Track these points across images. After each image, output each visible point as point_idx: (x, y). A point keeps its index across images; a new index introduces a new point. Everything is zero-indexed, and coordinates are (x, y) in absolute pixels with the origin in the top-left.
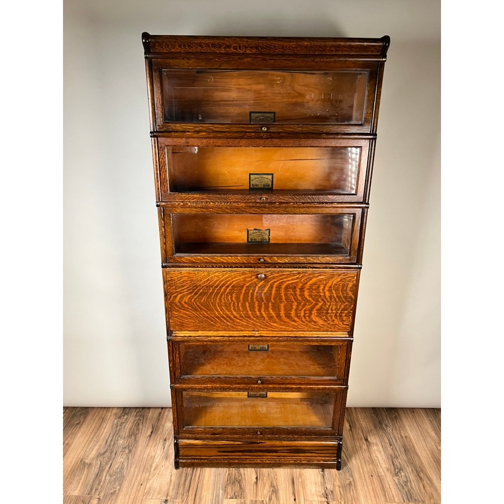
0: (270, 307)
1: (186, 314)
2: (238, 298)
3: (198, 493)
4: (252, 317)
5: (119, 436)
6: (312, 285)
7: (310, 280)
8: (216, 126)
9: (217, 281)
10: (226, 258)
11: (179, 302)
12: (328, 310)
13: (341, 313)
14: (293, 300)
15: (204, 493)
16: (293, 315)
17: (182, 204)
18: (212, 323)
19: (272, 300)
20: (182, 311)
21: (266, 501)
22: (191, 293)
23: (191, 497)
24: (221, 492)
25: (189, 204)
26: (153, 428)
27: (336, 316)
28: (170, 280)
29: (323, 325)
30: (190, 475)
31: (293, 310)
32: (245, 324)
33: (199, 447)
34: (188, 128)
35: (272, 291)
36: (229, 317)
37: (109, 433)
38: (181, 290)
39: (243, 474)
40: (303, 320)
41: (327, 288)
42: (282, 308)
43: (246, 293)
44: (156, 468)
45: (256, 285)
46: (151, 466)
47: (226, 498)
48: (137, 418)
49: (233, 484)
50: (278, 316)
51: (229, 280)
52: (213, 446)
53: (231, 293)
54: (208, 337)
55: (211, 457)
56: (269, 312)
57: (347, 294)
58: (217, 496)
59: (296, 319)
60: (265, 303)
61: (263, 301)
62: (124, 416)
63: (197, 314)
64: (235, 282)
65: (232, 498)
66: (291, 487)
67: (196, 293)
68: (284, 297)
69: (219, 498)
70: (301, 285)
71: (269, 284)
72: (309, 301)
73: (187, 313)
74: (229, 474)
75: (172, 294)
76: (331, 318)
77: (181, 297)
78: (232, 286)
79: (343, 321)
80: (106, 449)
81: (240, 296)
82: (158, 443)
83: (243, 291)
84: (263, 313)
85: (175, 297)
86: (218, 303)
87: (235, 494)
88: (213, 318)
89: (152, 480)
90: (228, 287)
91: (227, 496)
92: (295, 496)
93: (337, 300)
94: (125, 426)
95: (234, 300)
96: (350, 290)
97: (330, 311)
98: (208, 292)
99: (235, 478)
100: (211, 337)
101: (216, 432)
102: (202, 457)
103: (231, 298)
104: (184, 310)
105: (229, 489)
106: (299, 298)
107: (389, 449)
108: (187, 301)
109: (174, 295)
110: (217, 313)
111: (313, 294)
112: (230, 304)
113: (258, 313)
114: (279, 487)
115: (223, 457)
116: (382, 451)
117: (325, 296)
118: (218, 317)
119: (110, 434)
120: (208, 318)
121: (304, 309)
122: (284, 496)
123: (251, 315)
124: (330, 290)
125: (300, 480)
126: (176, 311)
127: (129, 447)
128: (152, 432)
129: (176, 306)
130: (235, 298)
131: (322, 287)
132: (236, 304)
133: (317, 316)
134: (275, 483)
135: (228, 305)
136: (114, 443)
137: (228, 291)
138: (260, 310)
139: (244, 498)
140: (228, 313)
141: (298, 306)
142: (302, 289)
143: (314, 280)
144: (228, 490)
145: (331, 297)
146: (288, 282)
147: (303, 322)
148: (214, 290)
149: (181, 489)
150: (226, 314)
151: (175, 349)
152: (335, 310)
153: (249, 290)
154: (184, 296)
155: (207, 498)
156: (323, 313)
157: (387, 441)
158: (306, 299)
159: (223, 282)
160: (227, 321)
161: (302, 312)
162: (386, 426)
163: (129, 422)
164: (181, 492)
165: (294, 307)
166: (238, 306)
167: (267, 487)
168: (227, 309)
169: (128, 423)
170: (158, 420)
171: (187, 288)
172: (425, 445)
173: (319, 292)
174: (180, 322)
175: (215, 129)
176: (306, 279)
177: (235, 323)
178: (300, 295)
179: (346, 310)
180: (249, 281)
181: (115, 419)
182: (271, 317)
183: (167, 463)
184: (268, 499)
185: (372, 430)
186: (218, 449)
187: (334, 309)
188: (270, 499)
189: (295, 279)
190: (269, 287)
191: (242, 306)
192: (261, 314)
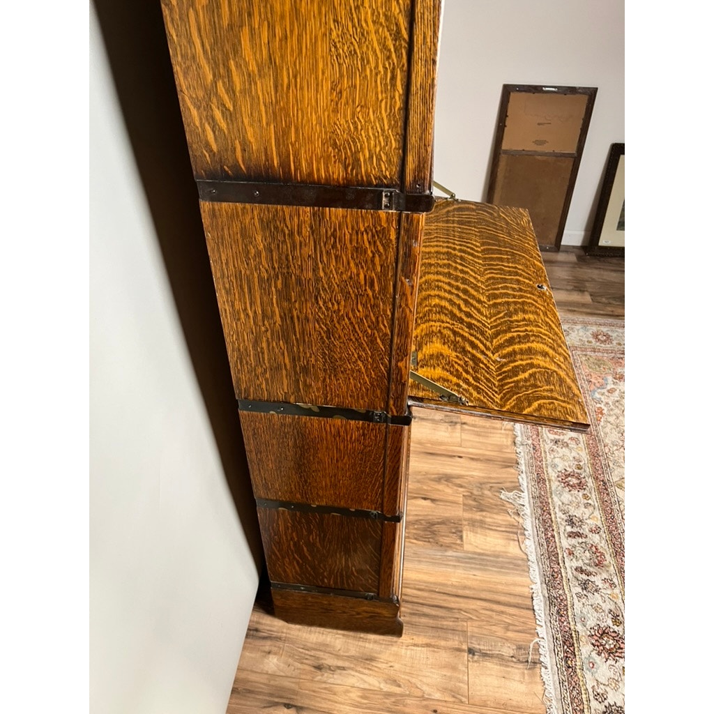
3: (454, 591)
15: (454, 580)
21: (463, 492)
23: (463, 604)
24: (450, 553)
26: (276, 704)
30: (415, 608)
39: (416, 518)
44: (395, 682)
46: (388, 695)
47: (461, 545)
49: (434, 534)
58: (458, 559)
65: (461, 538)
66: (439, 458)
69: (461, 558)
74: (416, 539)
82: (324, 685)
87: (454, 533)
89: (425, 688)
91: (459, 545)
92: (454, 456)
99: (425, 530)
105: (447, 540)
114: (441, 472)
122: (455, 468)
125: (429, 445)
128: (287, 706)
134: (433, 476)
139: (460, 520)
144: (447, 542)
149: (445, 623)
155: (463, 576)
164: (451, 623)
167: (440, 487)
170: (250, 692)
183: (384, 657)
184: (461, 489)
188: (461, 486)
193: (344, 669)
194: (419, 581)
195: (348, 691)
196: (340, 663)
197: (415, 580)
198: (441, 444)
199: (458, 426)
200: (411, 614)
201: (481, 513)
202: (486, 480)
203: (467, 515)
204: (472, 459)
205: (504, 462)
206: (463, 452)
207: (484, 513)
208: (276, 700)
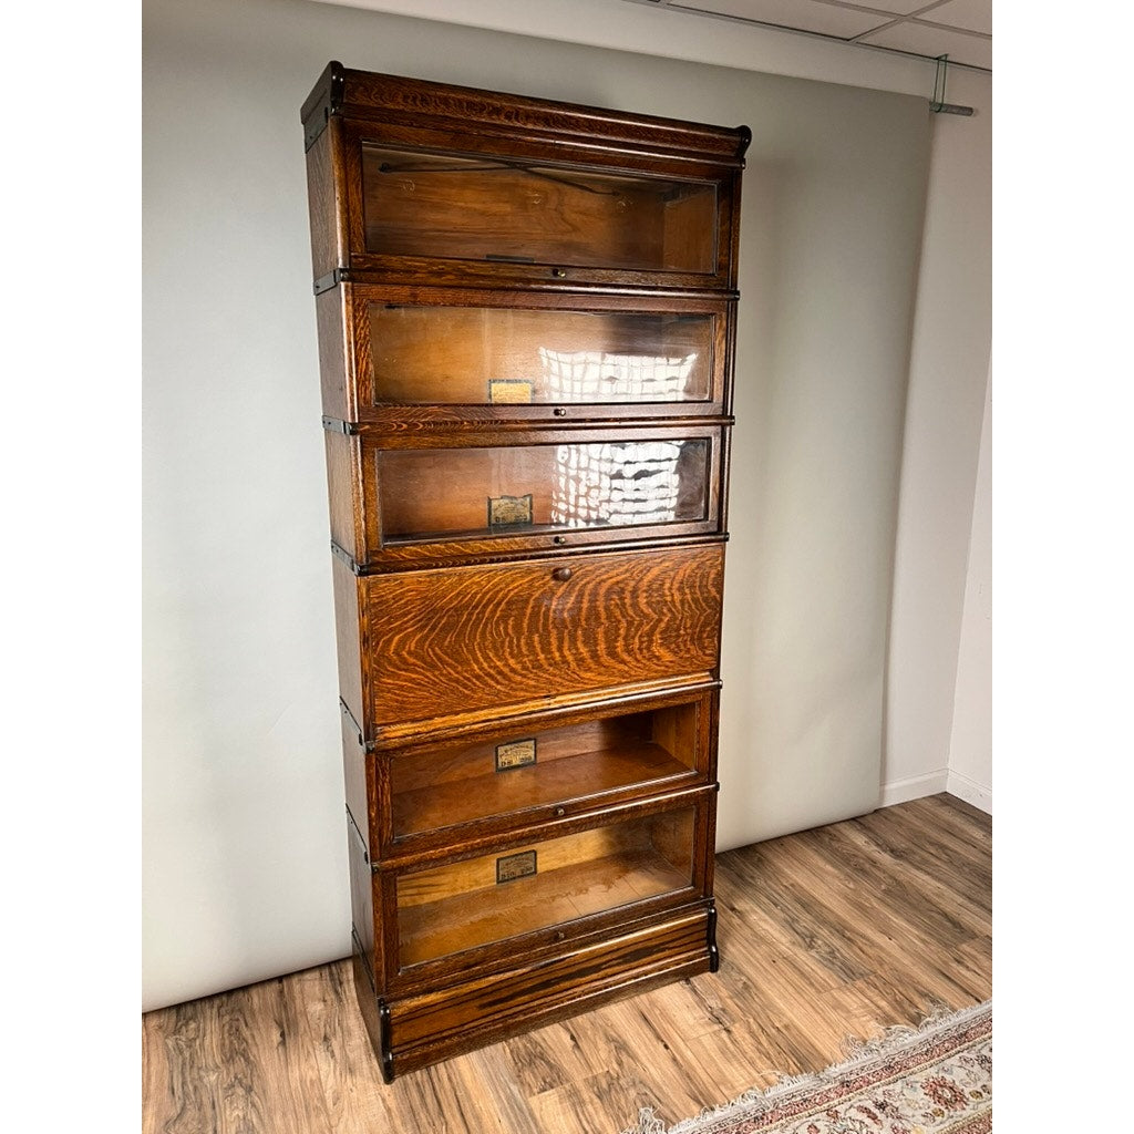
0: (581, 638)
1: (412, 680)
2: (518, 628)
3: (467, 1109)
4: (546, 667)
5: (199, 1069)
6: (651, 583)
7: (648, 571)
8: (471, 263)
9: (476, 593)
10: (492, 542)
11: (397, 653)
12: (678, 629)
13: (701, 632)
14: (620, 617)
15: (480, 1104)
16: (620, 650)
17: (405, 426)
18: (466, 692)
19: (583, 623)
20: (403, 673)
21: (613, 1069)
22: (422, 628)
23: (455, 1122)
24: (515, 1088)
25: (421, 426)
26: (280, 1025)
27: (692, 640)
28: (378, 603)
29: (671, 662)
30: (427, 1086)
31: (621, 639)
32: (533, 683)
33: (437, 1007)
34: (415, 267)
35: (582, 602)
36: (500, 673)
37: (166, 1073)
38: (401, 625)
39: (540, 1040)
40: (639, 657)
41: (676, 585)
42: (601, 637)
43: (535, 614)
44: (337, 1100)
45: (554, 594)
46: (323, 1100)
47: (532, 1094)
48: (227, 1018)
49: (530, 1065)
50: (595, 655)
51: (501, 589)
52: (469, 997)
53: (504, 618)
54: (458, 727)
55: (466, 1027)
56: (577, 649)
57: (709, 592)
58: (511, 1098)
59: (626, 657)
60: (570, 632)
61: (566, 628)
62: (187, 1024)
63: (435, 676)
64: (512, 593)
65: (543, 1090)
66: (646, 1030)
67: (433, 629)
68: (603, 615)
69: (516, 1101)
70: (632, 583)
71: (577, 588)
72: (646, 616)
73: (414, 676)
74: (512, 1051)
75: (379, 635)
76: (685, 646)
77: (400, 641)
78: (507, 603)
79: (703, 648)
80: (179, 1106)
81: (522, 622)
82: (311, 1050)
83: (529, 611)
84: (566, 653)
85: (389, 641)
86: (479, 644)
87: (545, 1082)
88: (468, 679)
89: (341, 1126)
90: (499, 604)
92: (662, 1041)
93: (693, 606)
94: (202, 1045)
95: (510, 631)
96: (713, 585)
97: (682, 632)
98: (458, 622)
99: (530, 1054)
100: (462, 726)
101: (472, 961)
102: (444, 1034)
103: (506, 628)
104: (406, 670)
106: (631, 612)
107: (776, 911)
108: (412, 649)
109: (385, 638)
110: (476, 667)
111: (653, 600)
112: (503, 642)
113: (557, 654)
114: (625, 1037)
115: (491, 1018)
116: (767, 918)
117: (673, 601)
118: (478, 677)
119: (171, 1072)
120: (457, 681)
121: (640, 633)
122: (643, 1048)
123: (543, 662)
124: (681, 589)
125: (658, 1012)
126: (389, 677)
127: (240, 1083)
128: (282, 1035)
129: (390, 664)
130: (513, 627)
131: (667, 585)
132: (515, 640)
133: (661, 645)
134: (613, 1033)
135: (498, 645)
136: (195, 1088)
137: (498, 614)
138: (560, 649)
139: (568, 1081)
140: (498, 663)
141: (628, 629)
142: (635, 593)
143: (655, 571)
144: (528, 1079)
145: (682, 602)
146: (610, 581)
147: (638, 661)
148: (471, 614)
149: (422, 1115)
150: (496, 667)
151: (383, 772)
152: (690, 628)
153: (540, 607)
154: (408, 637)
155: (492, 1111)
156: (670, 636)
157: (766, 901)
158: (642, 612)
159: (488, 596)
160: (498, 683)
161: (637, 640)
162: (752, 877)
163: (208, 1032)
164: (425, 1120)
165: (622, 632)
166: (518, 646)
167: (601, 1045)
168: (496, 655)
169: (208, 1037)
170: (285, 1007)
171: (415, 616)
172: (826, 888)
173: (664, 595)
174: (397, 701)
175: (469, 271)
176: (641, 571)
177: (513, 685)
178: (631, 605)
179: (709, 624)
180: (539, 588)
181: (166, 1037)
182: (580, 661)
183: (359, 1080)
184: (616, 1066)
185: (732, 891)
186: (477, 1003)
187: (688, 625)
188: (620, 1064)
189: (622, 573)
190: (577, 596)
191: (527, 644)
192: (563, 656)
193: (333, 1056)
194: (460, 1075)
195: (313, 1068)
196: (337, 1052)
197: (459, 1071)
198: (672, 1023)
199: (716, 1027)
200: (417, 1084)
201: (594, 1096)
202: (651, 1086)
203: (580, 1085)
204: (675, 1060)
205: (701, 1093)
206: (677, 1048)
207: (596, 1100)
208: (285, 1025)
